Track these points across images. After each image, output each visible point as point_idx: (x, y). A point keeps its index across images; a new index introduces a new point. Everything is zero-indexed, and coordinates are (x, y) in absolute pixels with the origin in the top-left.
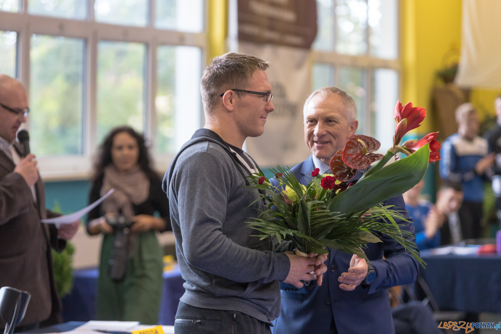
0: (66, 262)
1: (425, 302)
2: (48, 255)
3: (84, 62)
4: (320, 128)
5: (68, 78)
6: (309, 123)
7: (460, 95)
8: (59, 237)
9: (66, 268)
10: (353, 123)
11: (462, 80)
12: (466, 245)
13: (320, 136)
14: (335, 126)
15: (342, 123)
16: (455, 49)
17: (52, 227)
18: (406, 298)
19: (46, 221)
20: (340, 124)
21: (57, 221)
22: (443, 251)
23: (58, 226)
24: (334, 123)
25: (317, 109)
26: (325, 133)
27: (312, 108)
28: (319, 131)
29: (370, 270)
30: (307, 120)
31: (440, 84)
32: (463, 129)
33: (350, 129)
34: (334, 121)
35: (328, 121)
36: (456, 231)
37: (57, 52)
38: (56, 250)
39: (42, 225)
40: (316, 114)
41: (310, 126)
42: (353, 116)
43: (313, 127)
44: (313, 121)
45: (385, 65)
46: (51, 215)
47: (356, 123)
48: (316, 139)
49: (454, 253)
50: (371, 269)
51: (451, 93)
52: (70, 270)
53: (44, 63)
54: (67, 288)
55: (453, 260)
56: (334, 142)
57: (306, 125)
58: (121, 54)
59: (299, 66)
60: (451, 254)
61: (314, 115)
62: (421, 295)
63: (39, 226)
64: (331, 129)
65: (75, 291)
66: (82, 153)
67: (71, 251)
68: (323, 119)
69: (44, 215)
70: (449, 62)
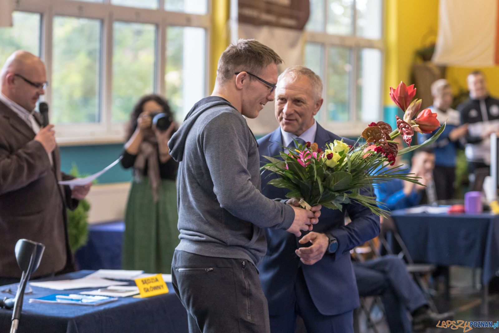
0: (82, 218)
1: (401, 256)
2: (64, 213)
3: (101, 41)
4: (288, 107)
5: (90, 53)
6: (279, 101)
7: (437, 72)
8: (73, 197)
9: (82, 223)
10: (319, 101)
11: (438, 59)
12: (439, 205)
13: (289, 115)
14: (302, 107)
15: (309, 103)
16: (433, 31)
17: (67, 188)
18: (384, 252)
19: (62, 183)
20: (307, 104)
21: (72, 183)
22: (417, 210)
23: (72, 187)
24: (301, 103)
25: (287, 90)
26: (293, 112)
27: (283, 88)
28: (287, 110)
29: (330, 241)
30: (278, 98)
31: (420, 62)
32: (438, 102)
33: (316, 106)
34: (302, 102)
35: (297, 101)
36: (431, 193)
37: (81, 30)
38: (70, 208)
39: (59, 186)
40: (286, 94)
41: (280, 104)
42: (319, 96)
43: (283, 105)
44: (283, 100)
45: (370, 45)
46: (66, 177)
47: (322, 101)
48: (284, 116)
49: (427, 212)
50: (332, 241)
51: (429, 70)
52: (86, 224)
53: (68, 40)
54: (83, 240)
55: (426, 219)
56: (300, 120)
57: (277, 102)
58: (139, 33)
59: (293, 45)
60: (424, 212)
61: (284, 94)
62: (397, 249)
63: (56, 187)
64: (298, 109)
65: (90, 243)
66: (99, 121)
67: (87, 208)
68: (292, 99)
69: (60, 177)
70: (428, 42)
